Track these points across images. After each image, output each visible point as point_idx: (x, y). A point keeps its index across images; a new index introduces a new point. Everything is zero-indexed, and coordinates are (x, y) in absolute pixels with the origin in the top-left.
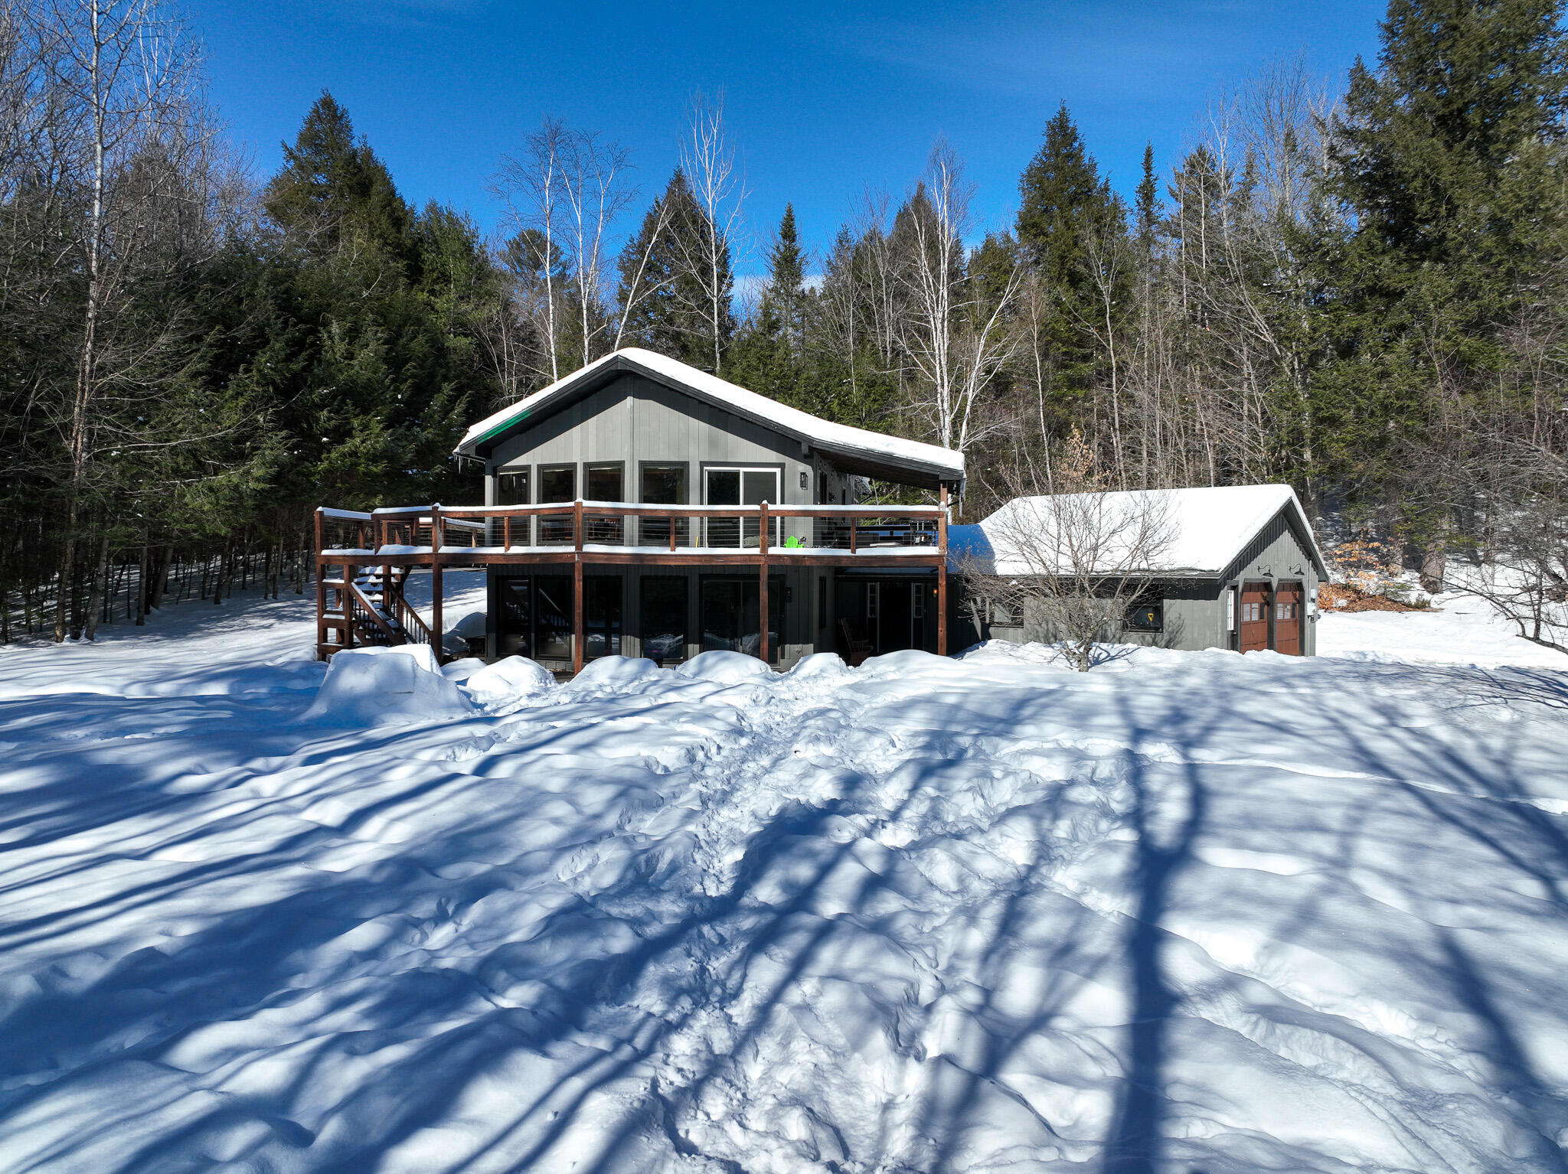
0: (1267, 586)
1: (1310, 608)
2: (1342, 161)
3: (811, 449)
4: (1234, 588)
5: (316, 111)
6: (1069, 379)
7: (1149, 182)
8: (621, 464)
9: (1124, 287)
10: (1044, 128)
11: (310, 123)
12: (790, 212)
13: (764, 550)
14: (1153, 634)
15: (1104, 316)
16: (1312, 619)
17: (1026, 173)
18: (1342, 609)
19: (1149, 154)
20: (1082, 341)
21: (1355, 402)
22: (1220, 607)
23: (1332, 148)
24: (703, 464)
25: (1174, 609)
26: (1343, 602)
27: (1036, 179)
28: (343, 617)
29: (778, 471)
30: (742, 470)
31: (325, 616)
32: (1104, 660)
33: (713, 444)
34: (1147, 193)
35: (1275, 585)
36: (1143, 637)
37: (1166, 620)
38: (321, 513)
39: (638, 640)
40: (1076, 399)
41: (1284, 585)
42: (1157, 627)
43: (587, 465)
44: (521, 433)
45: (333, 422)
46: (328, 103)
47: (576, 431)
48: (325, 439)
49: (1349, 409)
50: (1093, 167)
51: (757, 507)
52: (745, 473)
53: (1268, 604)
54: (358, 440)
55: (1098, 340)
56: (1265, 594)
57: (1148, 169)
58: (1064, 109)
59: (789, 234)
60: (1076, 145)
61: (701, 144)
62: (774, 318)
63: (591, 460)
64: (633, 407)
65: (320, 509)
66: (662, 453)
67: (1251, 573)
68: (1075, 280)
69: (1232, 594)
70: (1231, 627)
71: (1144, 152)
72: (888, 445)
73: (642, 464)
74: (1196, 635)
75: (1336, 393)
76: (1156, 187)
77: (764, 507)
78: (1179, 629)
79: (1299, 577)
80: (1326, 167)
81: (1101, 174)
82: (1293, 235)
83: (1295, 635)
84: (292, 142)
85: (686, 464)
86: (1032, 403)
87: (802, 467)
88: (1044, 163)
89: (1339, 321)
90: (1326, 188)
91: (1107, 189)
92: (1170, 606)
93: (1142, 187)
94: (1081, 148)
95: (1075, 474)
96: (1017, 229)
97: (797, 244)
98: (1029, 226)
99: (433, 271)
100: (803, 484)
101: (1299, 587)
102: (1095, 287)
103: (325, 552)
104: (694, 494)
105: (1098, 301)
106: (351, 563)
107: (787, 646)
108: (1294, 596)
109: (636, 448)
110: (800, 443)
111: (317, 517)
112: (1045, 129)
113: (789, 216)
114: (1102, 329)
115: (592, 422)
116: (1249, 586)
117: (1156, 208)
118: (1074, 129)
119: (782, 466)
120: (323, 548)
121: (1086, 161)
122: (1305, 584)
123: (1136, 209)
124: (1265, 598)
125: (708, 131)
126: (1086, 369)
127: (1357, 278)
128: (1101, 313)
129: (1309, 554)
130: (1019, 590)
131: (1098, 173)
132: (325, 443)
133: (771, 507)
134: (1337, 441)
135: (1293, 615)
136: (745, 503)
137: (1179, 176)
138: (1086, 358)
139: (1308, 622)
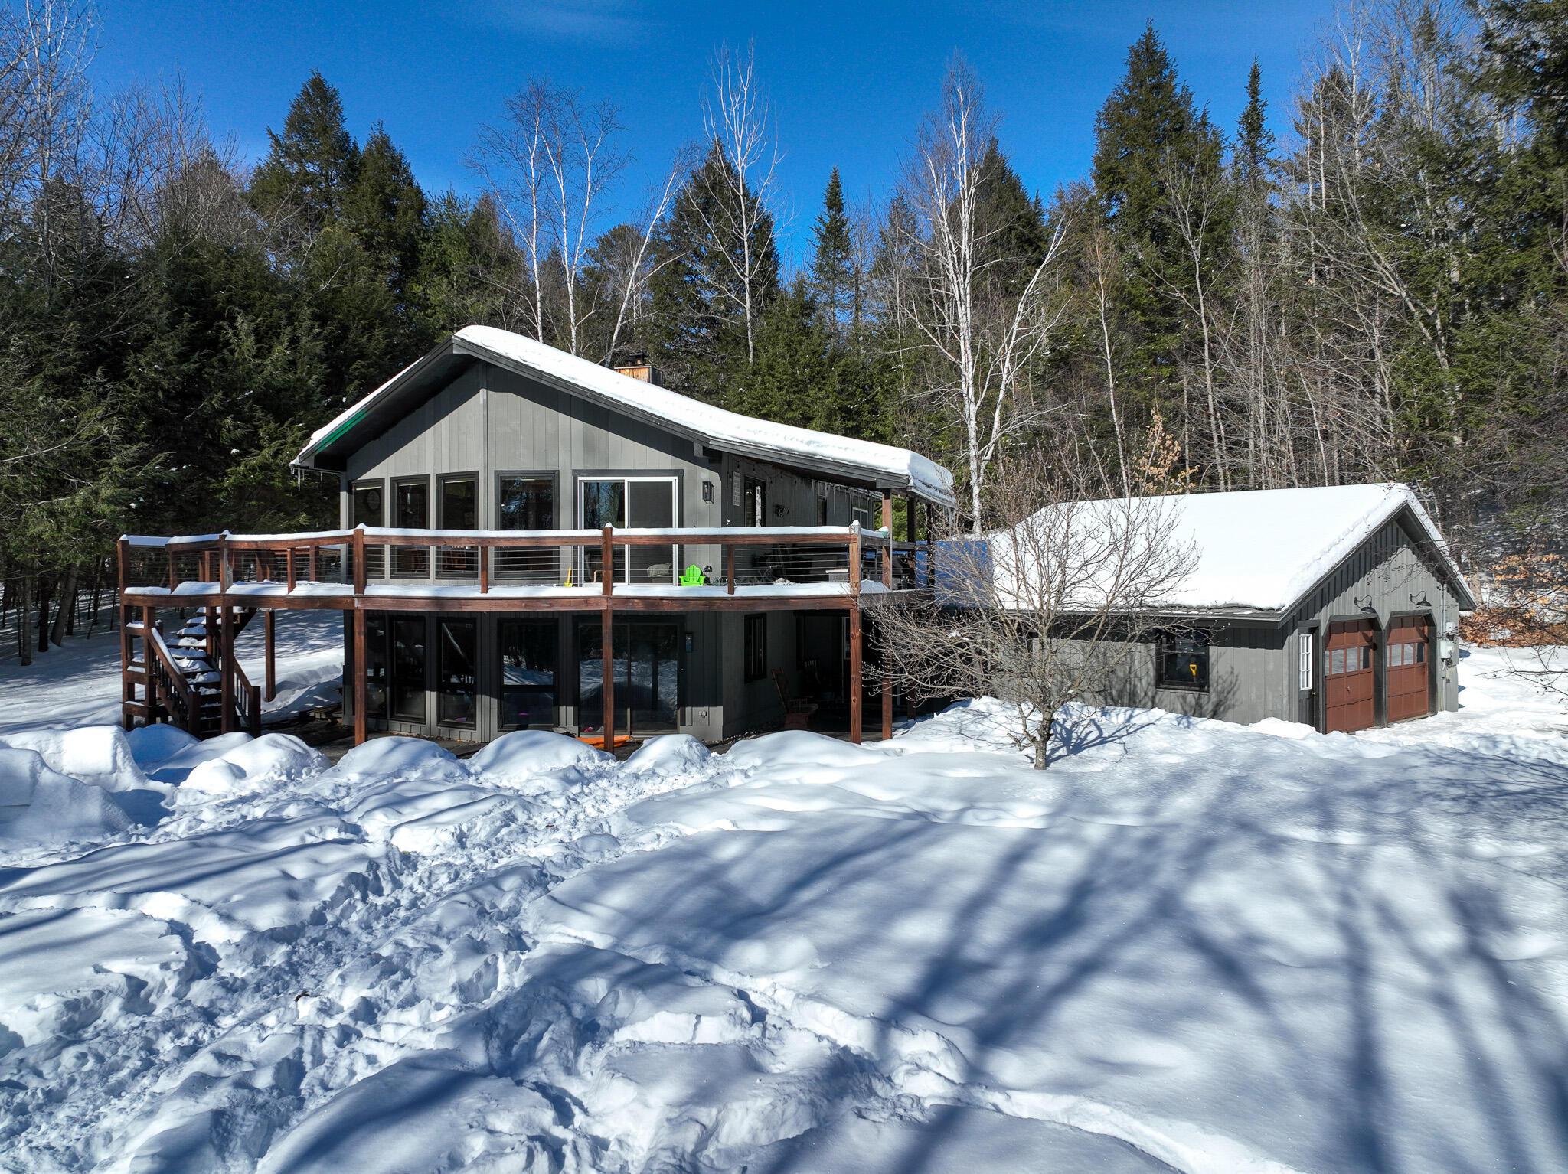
0: (1373, 623)
1: (1445, 649)
2: (1502, 51)
3: (707, 451)
4: (1314, 630)
5: (307, 94)
6: (1152, 354)
7: (1254, 109)
8: (475, 474)
9: (1220, 241)
10: (1126, 55)
11: (298, 107)
12: (835, 177)
13: (607, 589)
14: (1196, 694)
15: (1193, 275)
16: (1450, 663)
17: (1102, 111)
18: (1504, 643)
19: (1255, 75)
20: (1169, 310)
21: (1513, 367)
22: (1286, 659)
23: (1488, 35)
24: (576, 473)
25: (1223, 660)
26: (1507, 634)
27: (1114, 116)
28: (142, 670)
29: (674, 480)
30: (628, 480)
31: (130, 668)
32: (1091, 744)
33: (590, 447)
34: (1253, 123)
35: (1384, 621)
36: (1184, 698)
37: (1213, 675)
38: (125, 543)
39: (495, 701)
40: (1159, 379)
41: (1400, 620)
42: (1201, 682)
43: (440, 477)
44: (375, 438)
45: (239, 432)
46: (318, 85)
47: (429, 432)
48: (234, 451)
49: (1505, 377)
50: (1188, 99)
51: (598, 532)
52: (632, 484)
53: (1375, 647)
54: (267, 452)
55: (1187, 306)
56: (1370, 634)
57: (1254, 92)
58: (1150, 30)
59: (835, 202)
60: (1166, 72)
61: (728, 104)
62: (807, 298)
63: (446, 470)
64: (487, 402)
65: (123, 537)
66: (524, 462)
67: (1344, 606)
68: (1160, 236)
69: (1307, 641)
70: (1307, 683)
71: (1249, 72)
72: (808, 443)
73: (499, 475)
74: (1253, 696)
75: (1486, 356)
76: (1265, 114)
77: (607, 533)
78: (1231, 689)
79: (1424, 608)
80: (1476, 57)
81: (1197, 106)
82: (1429, 152)
83: (1422, 684)
84: (280, 130)
85: (555, 474)
86: (1099, 383)
87: (705, 474)
88: (1126, 97)
89: (1491, 259)
90: (1477, 86)
91: (1204, 124)
92: (1220, 656)
93: (1246, 117)
94: (1173, 75)
95: (1155, 471)
96: (1094, 178)
97: (846, 213)
98: (1109, 175)
99: (432, 261)
100: (708, 496)
101: (1428, 619)
102: (1183, 242)
103: (129, 590)
104: (565, 514)
105: (1187, 258)
106: (150, 604)
107: (688, 709)
108: (1421, 633)
109: (492, 454)
110: (691, 444)
111: (119, 546)
112: (1126, 57)
113: (834, 182)
114: (1191, 291)
115: (445, 423)
116: (1339, 626)
117: (1265, 141)
118: (1164, 53)
119: (680, 474)
120: (125, 587)
121: (1178, 91)
122: (1436, 616)
123: (1239, 145)
124: (1369, 640)
125: (736, 89)
126: (1171, 342)
127: (1519, 200)
128: (1190, 272)
129: (1443, 575)
130: (960, 645)
131: (1194, 105)
132: (236, 455)
133: (616, 532)
134: (1489, 421)
135: (1420, 658)
136: (633, 525)
137: (1306, 107)
138: (1173, 328)
139: (1441, 669)
